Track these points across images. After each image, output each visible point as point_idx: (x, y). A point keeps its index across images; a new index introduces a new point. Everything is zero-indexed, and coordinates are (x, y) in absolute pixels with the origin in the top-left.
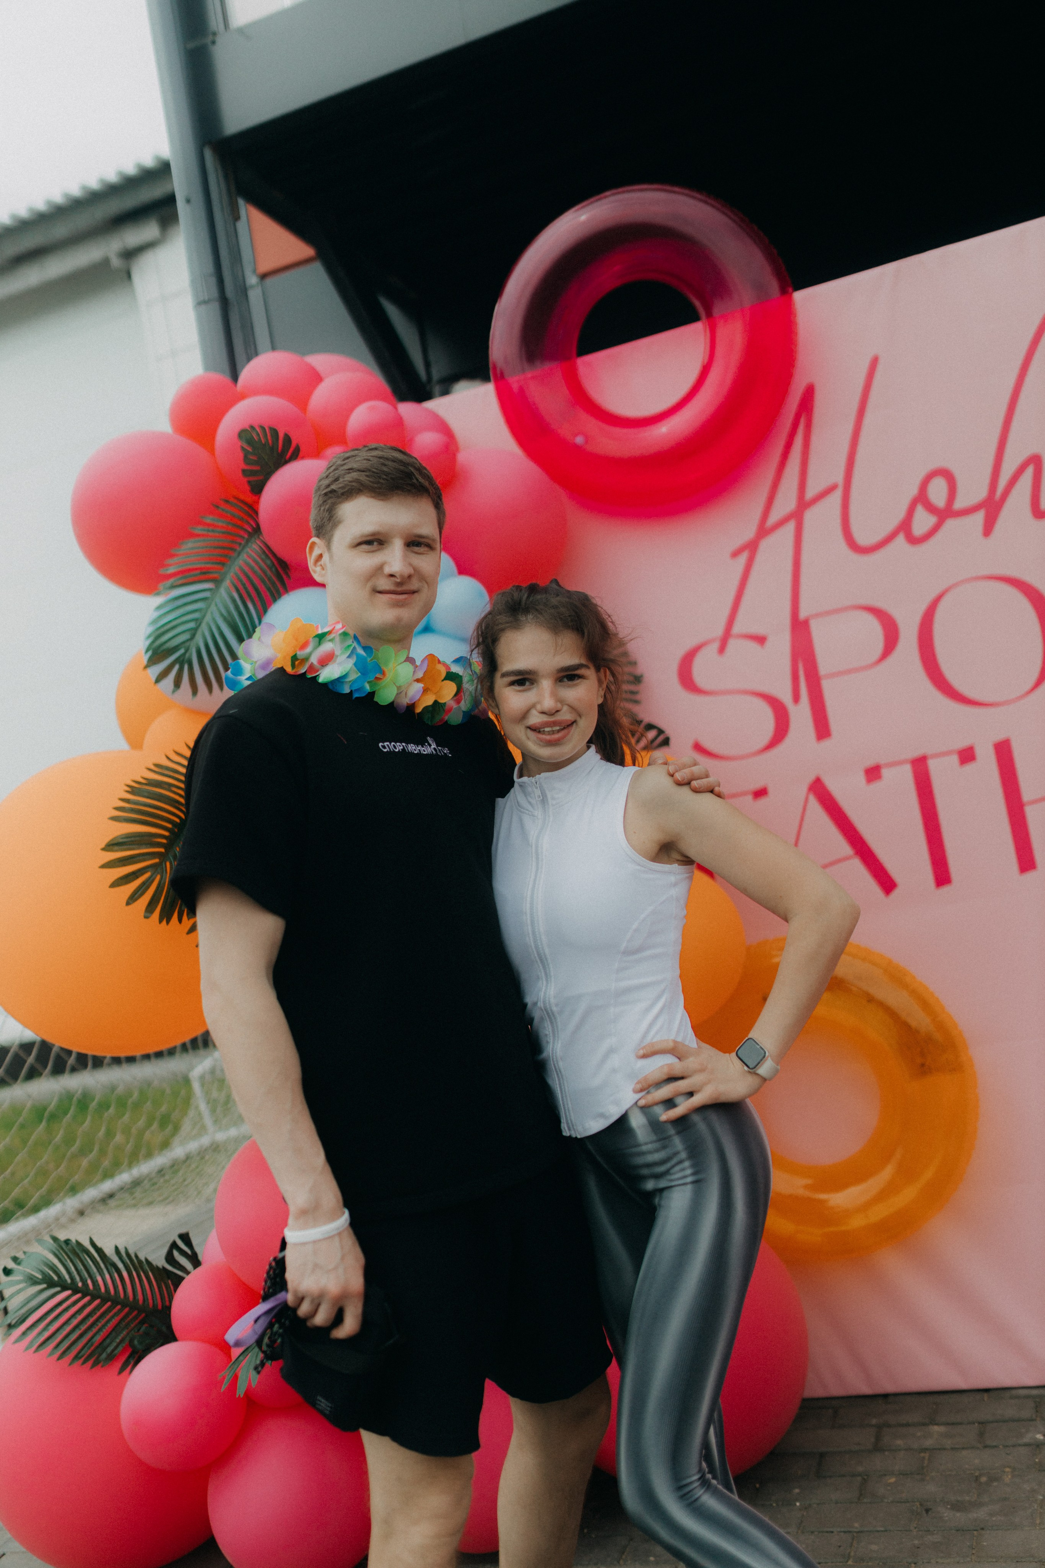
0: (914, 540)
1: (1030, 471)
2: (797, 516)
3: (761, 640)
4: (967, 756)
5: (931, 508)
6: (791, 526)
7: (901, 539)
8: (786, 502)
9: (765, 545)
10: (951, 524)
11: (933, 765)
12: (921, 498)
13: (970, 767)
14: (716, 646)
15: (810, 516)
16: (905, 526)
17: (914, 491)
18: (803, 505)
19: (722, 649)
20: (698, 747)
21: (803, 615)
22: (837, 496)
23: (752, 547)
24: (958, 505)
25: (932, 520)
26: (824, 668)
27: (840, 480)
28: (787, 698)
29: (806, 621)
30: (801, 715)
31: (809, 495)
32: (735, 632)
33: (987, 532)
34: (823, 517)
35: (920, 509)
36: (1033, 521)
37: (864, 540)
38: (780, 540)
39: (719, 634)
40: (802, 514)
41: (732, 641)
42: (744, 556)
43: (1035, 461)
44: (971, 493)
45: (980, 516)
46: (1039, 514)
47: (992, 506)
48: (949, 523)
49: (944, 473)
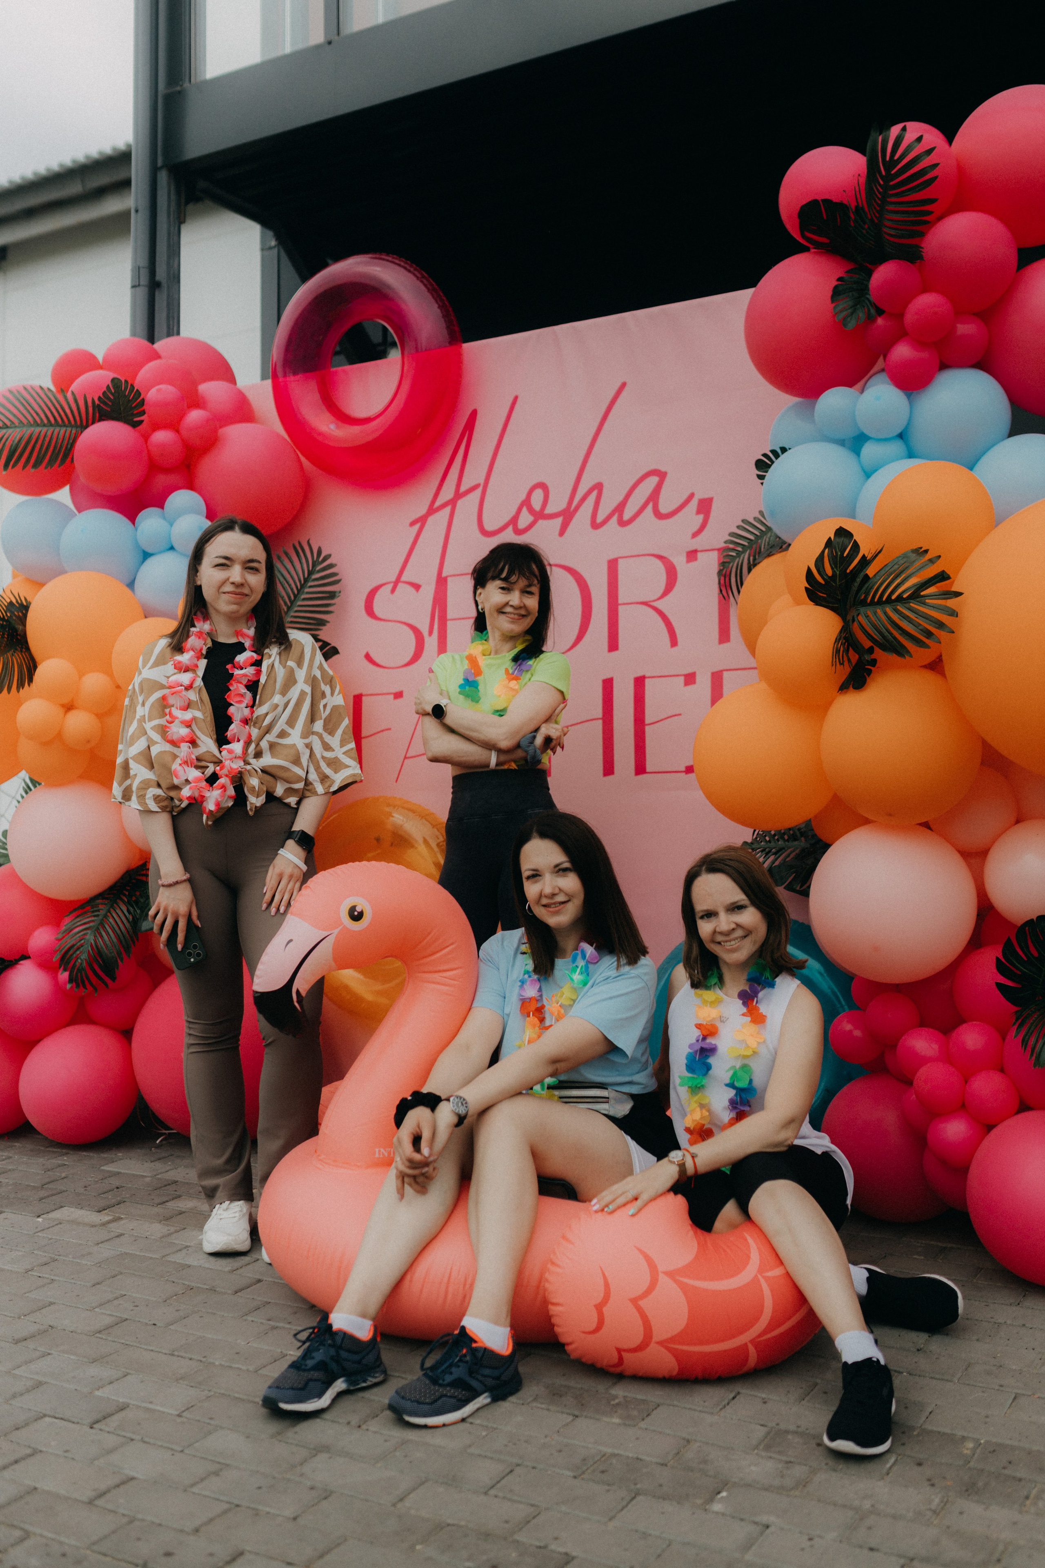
0: (519, 532)
1: (595, 493)
2: (453, 503)
3: (417, 587)
5: (531, 510)
6: (448, 509)
7: (510, 529)
8: (447, 493)
9: (431, 520)
12: (527, 502)
14: (390, 586)
15: (460, 503)
16: (514, 521)
17: (523, 496)
18: (458, 495)
19: (393, 591)
20: (368, 657)
21: (444, 575)
22: (479, 492)
23: (422, 521)
24: (549, 510)
25: (531, 519)
26: (450, 614)
27: (482, 481)
28: (425, 631)
29: (445, 579)
30: (431, 642)
31: (463, 489)
32: (403, 578)
33: (562, 532)
34: (468, 506)
35: (525, 509)
36: (591, 530)
37: (489, 526)
38: (439, 520)
39: (393, 578)
40: (456, 502)
41: (400, 585)
42: (417, 526)
43: (598, 487)
44: (557, 504)
45: (560, 520)
46: (595, 525)
47: (567, 515)
48: (541, 523)
49: (543, 486)
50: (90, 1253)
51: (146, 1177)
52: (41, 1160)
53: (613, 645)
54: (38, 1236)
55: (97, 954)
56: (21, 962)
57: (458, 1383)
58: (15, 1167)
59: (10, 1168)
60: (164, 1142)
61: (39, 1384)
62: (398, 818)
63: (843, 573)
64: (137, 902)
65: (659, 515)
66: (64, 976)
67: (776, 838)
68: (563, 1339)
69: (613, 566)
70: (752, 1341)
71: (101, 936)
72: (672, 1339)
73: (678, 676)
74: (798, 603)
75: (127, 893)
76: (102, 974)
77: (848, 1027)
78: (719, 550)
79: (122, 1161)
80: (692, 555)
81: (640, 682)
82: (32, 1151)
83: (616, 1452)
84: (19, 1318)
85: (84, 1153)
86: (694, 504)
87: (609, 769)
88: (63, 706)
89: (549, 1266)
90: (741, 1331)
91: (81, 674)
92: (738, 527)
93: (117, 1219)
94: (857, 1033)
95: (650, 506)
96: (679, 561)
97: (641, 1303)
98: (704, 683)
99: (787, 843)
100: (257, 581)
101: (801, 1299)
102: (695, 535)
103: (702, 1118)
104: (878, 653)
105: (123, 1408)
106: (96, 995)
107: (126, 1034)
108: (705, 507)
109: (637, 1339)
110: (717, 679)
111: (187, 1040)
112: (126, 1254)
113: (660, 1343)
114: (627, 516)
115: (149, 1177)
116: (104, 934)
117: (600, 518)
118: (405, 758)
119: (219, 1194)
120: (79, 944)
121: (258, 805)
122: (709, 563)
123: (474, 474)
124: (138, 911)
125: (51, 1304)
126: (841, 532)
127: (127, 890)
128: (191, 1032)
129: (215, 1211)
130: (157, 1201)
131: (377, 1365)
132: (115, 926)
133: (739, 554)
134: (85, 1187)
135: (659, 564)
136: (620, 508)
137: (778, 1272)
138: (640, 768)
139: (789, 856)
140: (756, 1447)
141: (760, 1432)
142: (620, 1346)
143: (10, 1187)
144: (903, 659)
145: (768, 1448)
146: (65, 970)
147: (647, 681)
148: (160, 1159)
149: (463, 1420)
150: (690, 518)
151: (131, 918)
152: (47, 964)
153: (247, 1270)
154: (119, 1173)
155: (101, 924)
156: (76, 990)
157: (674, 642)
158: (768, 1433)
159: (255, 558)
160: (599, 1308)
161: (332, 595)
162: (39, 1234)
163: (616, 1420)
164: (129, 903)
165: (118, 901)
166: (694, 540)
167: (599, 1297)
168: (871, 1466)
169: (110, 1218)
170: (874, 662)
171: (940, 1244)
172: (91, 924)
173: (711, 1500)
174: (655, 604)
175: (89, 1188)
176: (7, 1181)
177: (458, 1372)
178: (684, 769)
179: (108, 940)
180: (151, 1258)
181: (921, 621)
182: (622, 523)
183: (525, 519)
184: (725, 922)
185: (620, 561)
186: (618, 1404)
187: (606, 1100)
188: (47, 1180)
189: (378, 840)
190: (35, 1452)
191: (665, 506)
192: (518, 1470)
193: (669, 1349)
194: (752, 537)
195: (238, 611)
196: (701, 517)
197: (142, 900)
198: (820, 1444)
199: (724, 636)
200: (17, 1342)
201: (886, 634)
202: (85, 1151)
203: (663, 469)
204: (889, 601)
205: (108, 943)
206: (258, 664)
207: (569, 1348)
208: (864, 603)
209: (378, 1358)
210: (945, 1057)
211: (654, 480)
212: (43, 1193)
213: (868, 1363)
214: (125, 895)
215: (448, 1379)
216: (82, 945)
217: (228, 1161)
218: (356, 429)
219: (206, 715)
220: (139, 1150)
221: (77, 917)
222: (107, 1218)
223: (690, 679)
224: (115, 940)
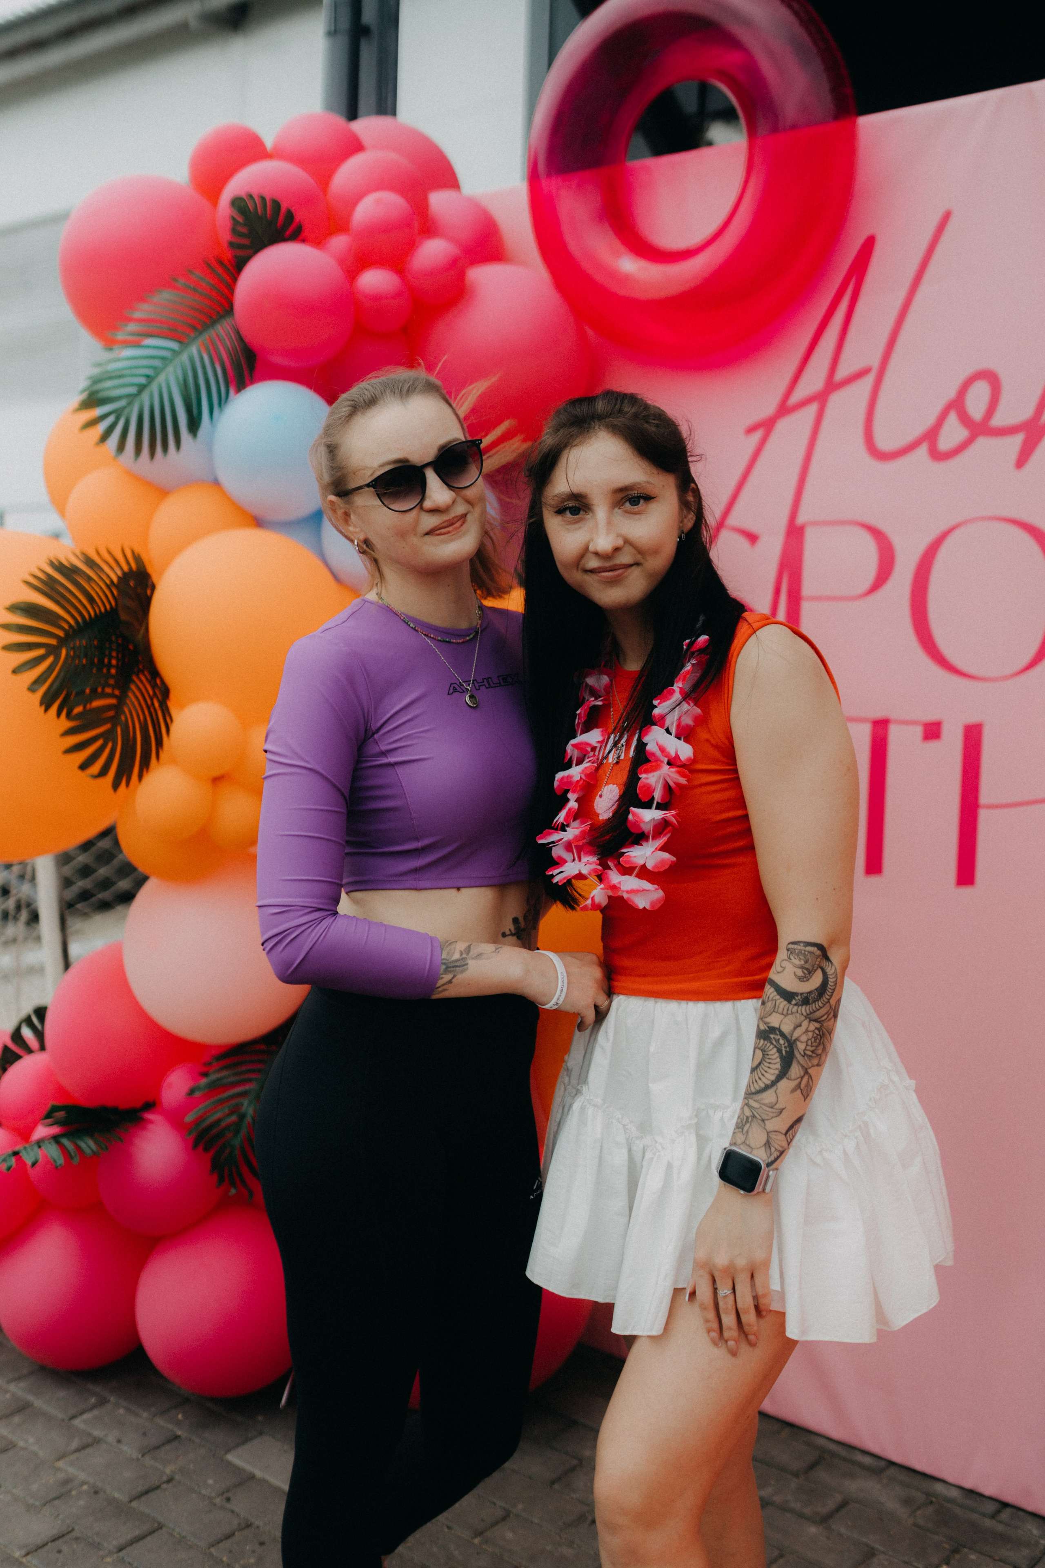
0: (937, 455)
2: (821, 398)
3: (752, 538)
4: (932, 731)
5: (965, 419)
6: (811, 410)
7: (923, 450)
8: (814, 381)
9: (783, 426)
10: (983, 443)
11: (894, 734)
12: (957, 405)
13: (933, 745)
15: (836, 400)
16: (931, 436)
17: (951, 393)
18: (832, 385)
21: (801, 519)
22: (868, 382)
23: (767, 426)
24: (997, 421)
25: (963, 434)
26: (808, 588)
27: (875, 363)
29: (803, 528)
31: (840, 375)
32: (732, 520)
33: (1021, 461)
34: (848, 405)
35: (953, 418)
37: (884, 443)
38: (796, 426)
40: (829, 397)
41: (723, 531)
42: (758, 435)
44: (1015, 409)
45: (1017, 440)
47: (1034, 431)
49: (990, 376)
123: (862, 349)
183: (953, 433)
218: (669, 269)
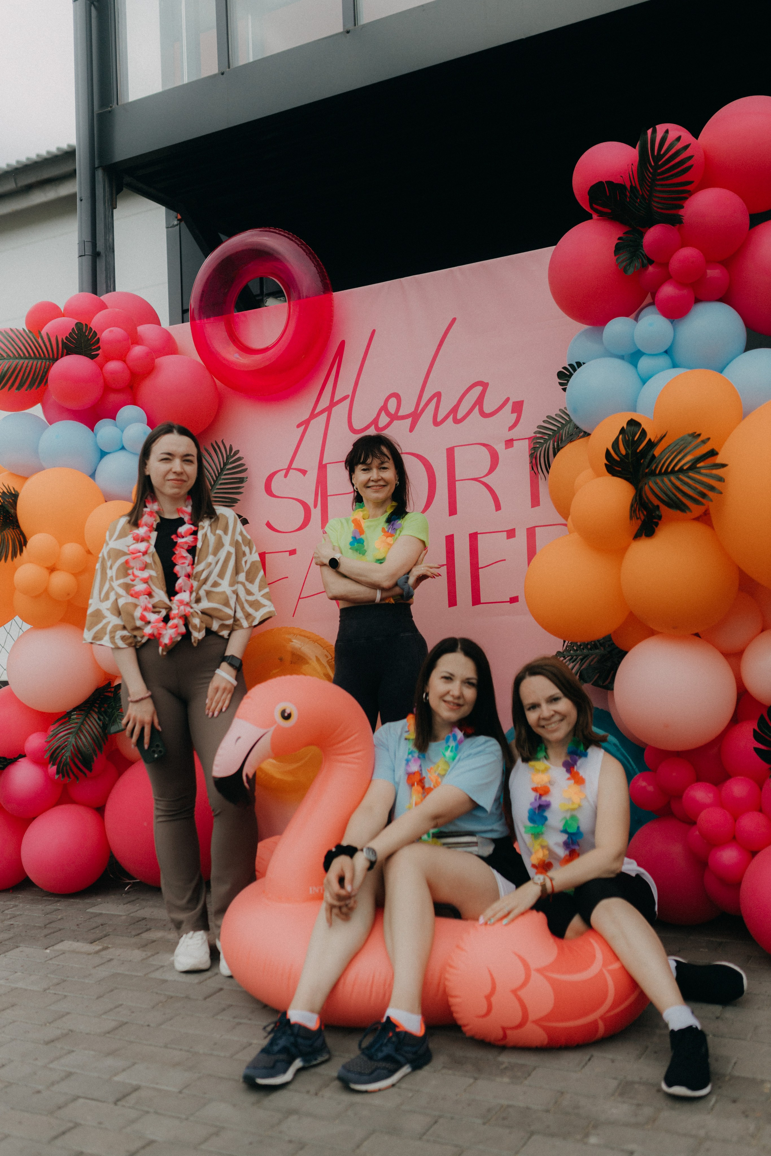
1: (435, 399)
2: (329, 409)
3: (304, 472)
5: (388, 414)
6: (325, 414)
7: (373, 426)
8: (325, 402)
9: (313, 422)
12: (384, 408)
14: (283, 473)
15: (334, 409)
16: (376, 422)
17: (382, 403)
18: (333, 404)
19: (286, 476)
20: (269, 525)
21: (324, 463)
22: (348, 402)
23: (306, 423)
24: (401, 413)
25: (389, 419)
26: (330, 491)
27: (350, 393)
28: (311, 504)
29: (325, 465)
30: (316, 514)
31: (336, 399)
32: (293, 466)
33: (411, 429)
34: (340, 411)
35: (383, 413)
36: (433, 426)
37: (357, 426)
38: (320, 422)
39: (286, 467)
40: (332, 409)
41: (291, 471)
42: (303, 427)
43: (438, 395)
44: (407, 408)
45: (410, 420)
46: (436, 423)
47: (415, 416)
48: (396, 422)
49: (396, 396)
50: (90, 975)
51: (121, 916)
52: (40, 906)
53: (453, 511)
54: (48, 963)
55: (77, 751)
56: (20, 760)
57: (388, 1058)
58: (22, 913)
59: (18, 913)
60: (131, 889)
61: (69, 1075)
62: (297, 643)
63: (634, 452)
64: (105, 712)
65: (483, 414)
66: (52, 769)
67: (582, 647)
68: (460, 1022)
69: (450, 452)
70: (602, 1018)
71: (80, 739)
72: (542, 1019)
73: (503, 531)
74: (598, 475)
75: (97, 706)
76: (81, 767)
77: (644, 784)
78: (529, 438)
79: (101, 905)
80: (509, 443)
81: (473, 537)
82: (32, 900)
83: (510, 1103)
84: (45, 1025)
85: (72, 900)
86: (509, 406)
87: (452, 601)
88: (47, 568)
89: (448, 968)
90: (593, 1010)
91: (61, 544)
92: (544, 421)
93: (106, 948)
94: (650, 788)
95: (477, 408)
96: (500, 447)
97: (519, 993)
98: (521, 536)
99: (590, 651)
100: (192, 470)
101: (633, 984)
102: (511, 428)
103: (543, 856)
104: (664, 510)
105: (137, 1089)
106: (78, 782)
107: (100, 810)
108: (518, 407)
109: (517, 1019)
110: (531, 533)
111: (156, 813)
112: (119, 974)
113: (536, 1022)
114: (459, 416)
115: (124, 916)
116: (82, 737)
117: (439, 418)
118: (300, 598)
119: (184, 926)
120: (64, 745)
121: (200, 638)
122: (523, 448)
123: (344, 388)
124: (107, 719)
125: (68, 1013)
126: (632, 423)
127: (98, 704)
128: (159, 807)
129: (182, 939)
130: (134, 933)
131: (323, 1048)
132: (90, 730)
133: (546, 441)
134: (78, 925)
135: (484, 449)
136: (454, 410)
137: (616, 966)
138: (476, 600)
139: (592, 661)
140: (613, 1095)
141: (614, 1084)
142: (506, 1025)
143: (21, 928)
144: (685, 514)
145: (621, 1094)
146: (54, 764)
147: (478, 535)
148: (130, 902)
149: (393, 1085)
150: (507, 416)
151: (101, 724)
152: (39, 761)
153: (211, 983)
154: (101, 914)
155: (80, 729)
156: (62, 779)
157: (498, 507)
158: (619, 1085)
159: (190, 453)
160: (488, 998)
161: (242, 480)
162: (50, 962)
163: (506, 1080)
164: (99, 713)
165: (91, 712)
166: (511, 432)
167: (487, 990)
168: (700, 1105)
169: (100, 947)
170: (660, 517)
171: (718, 940)
172: (72, 730)
173: (587, 1135)
174: (482, 479)
175: (80, 926)
176: (17, 923)
177: (387, 1050)
178: (509, 600)
179: (85, 741)
180: (137, 976)
181: (698, 486)
182: (457, 421)
183: (384, 420)
184: (546, 710)
185: (456, 449)
186: (506, 1068)
187: (475, 844)
188: (48, 922)
189: (281, 659)
190: (77, 1125)
191: (488, 408)
192: (441, 1121)
193: (541, 1026)
194: (555, 429)
195: (178, 494)
196: (515, 415)
197: (110, 710)
198: (660, 1090)
199: (535, 501)
200: (47, 1043)
201: (672, 496)
202: (73, 898)
203: (486, 382)
204: (673, 472)
205: (86, 743)
206: (195, 533)
207: (465, 1029)
208: (653, 473)
209: (324, 1043)
210: (719, 802)
211: (479, 389)
212: (46, 931)
213: (690, 1029)
214: (95, 707)
215: (380, 1055)
216: (66, 746)
217: (190, 901)
218: (258, 357)
219: (158, 573)
220: (113, 896)
221: (61, 725)
222: (98, 948)
223: (511, 534)
224: (90, 741)
